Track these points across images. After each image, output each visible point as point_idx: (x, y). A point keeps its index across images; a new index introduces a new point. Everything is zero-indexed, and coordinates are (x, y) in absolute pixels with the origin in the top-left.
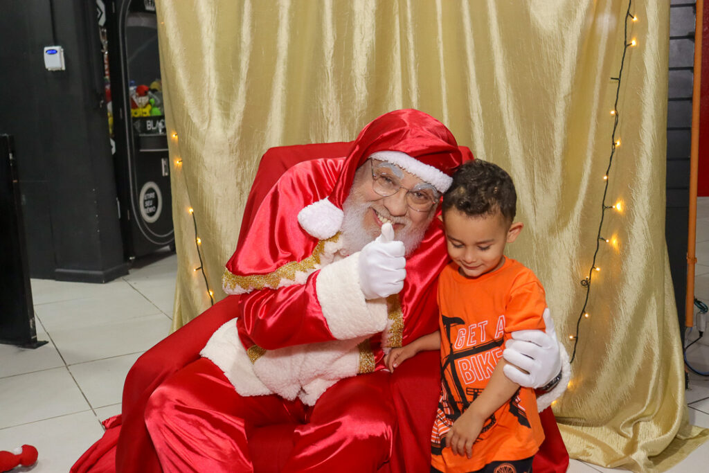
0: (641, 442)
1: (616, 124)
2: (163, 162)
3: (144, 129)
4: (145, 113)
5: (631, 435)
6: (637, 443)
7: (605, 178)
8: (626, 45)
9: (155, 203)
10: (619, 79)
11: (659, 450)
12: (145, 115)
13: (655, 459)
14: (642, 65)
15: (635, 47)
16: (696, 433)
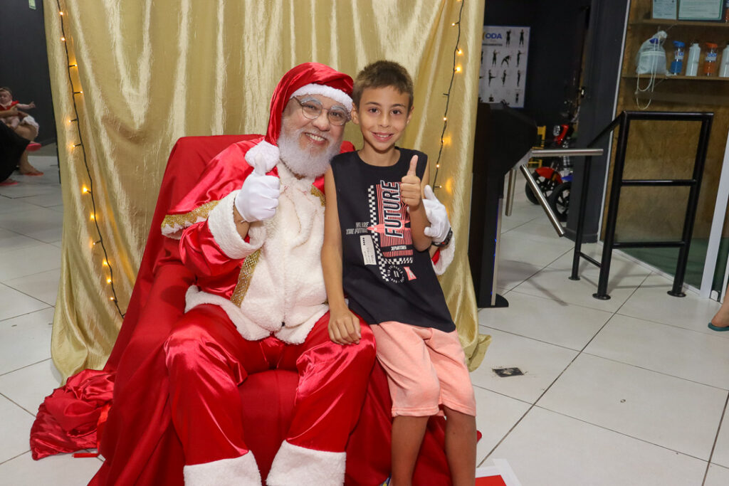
1: (445, 128)
7: (438, 166)
8: (454, 71)
10: (448, 95)
11: (471, 354)
14: (463, 86)
15: (459, 73)
16: (483, 338)
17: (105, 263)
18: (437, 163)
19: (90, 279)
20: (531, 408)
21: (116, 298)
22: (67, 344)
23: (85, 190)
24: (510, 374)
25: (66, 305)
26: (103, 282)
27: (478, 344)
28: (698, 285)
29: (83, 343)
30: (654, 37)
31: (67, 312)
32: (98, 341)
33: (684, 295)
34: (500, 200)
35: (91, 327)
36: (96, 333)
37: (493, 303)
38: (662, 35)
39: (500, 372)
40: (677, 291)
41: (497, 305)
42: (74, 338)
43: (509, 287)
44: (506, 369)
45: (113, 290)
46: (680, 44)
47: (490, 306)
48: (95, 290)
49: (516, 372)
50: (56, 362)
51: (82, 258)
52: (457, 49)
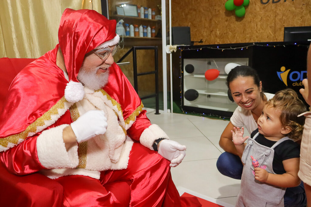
28: (163, 109)
30: (119, 22)
33: (160, 114)
38: (122, 21)
40: (157, 113)
46: (128, 25)
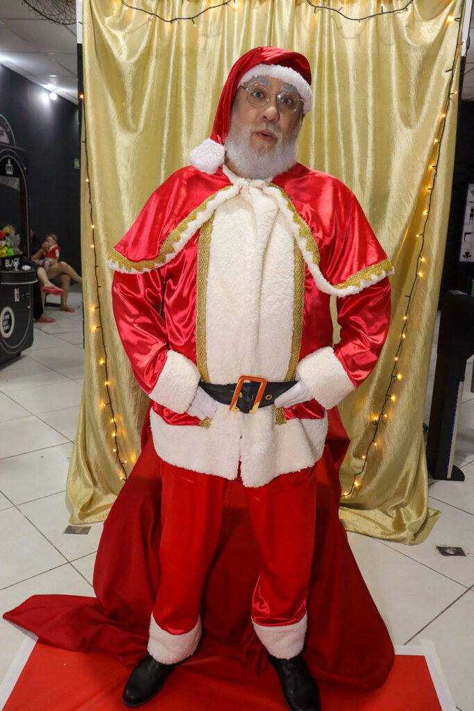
0: (408, 524)
1: (405, 325)
2: (16, 291)
3: (3, 267)
4: (3, 254)
5: (395, 516)
6: (405, 525)
7: (396, 359)
8: (417, 276)
9: (10, 323)
10: (410, 297)
11: (418, 529)
12: (3, 256)
13: (416, 535)
15: (421, 278)
16: (432, 513)
17: (112, 421)
18: (396, 356)
19: (98, 433)
20: (466, 592)
21: (117, 449)
22: (79, 481)
23: (102, 362)
24: (453, 553)
25: (80, 449)
26: (108, 436)
27: (426, 519)
29: (91, 482)
31: (80, 456)
32: (101, 482)
34: (461, 383)
35: (96, 471)
36: (100, 475)
37: (449, 476)
39: (443, 551)
41: (453, 479)
42: (84, 477)
43: (469, 459)
44: (449, 548)
45: (116, 442)
47: (446, 479)
48: (101, 442)
49: (459, 552)
50: (69, 495)
51: (93, 416)
52: (420, 256)
